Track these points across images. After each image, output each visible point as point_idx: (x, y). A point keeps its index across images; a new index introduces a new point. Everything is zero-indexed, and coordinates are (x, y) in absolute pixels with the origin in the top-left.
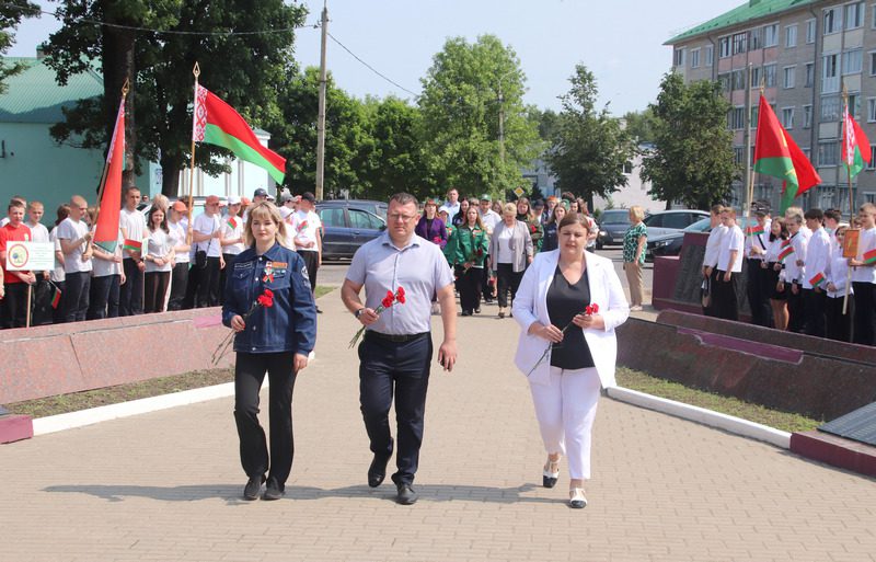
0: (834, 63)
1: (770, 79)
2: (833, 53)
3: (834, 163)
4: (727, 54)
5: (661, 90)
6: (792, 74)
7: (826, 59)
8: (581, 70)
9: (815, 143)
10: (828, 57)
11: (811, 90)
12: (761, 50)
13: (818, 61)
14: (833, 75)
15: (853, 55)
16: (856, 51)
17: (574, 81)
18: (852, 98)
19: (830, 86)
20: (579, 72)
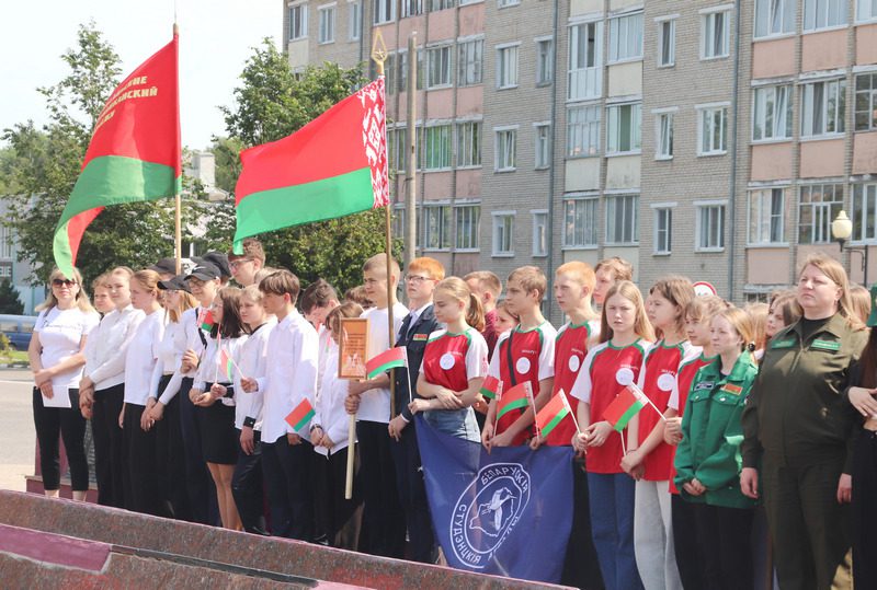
0: (591, 40)
1: (471, 69)
2: (590, 19)
3: (594, 242)
4: (388, 18)
5: (242, 84)
6: (512, 60)
7: (575, 30)
8: (88, 41)
9: (558, 198)
10: (580, 27)
11: (547, 92)
12: (453, 10)
13: (562, 34)
14: (591, 64)
15: (626, 23)
16: (631, 15)
17: (72, 59)
18: (625, 110)
19: (584, 85)
20: (84, 43)
